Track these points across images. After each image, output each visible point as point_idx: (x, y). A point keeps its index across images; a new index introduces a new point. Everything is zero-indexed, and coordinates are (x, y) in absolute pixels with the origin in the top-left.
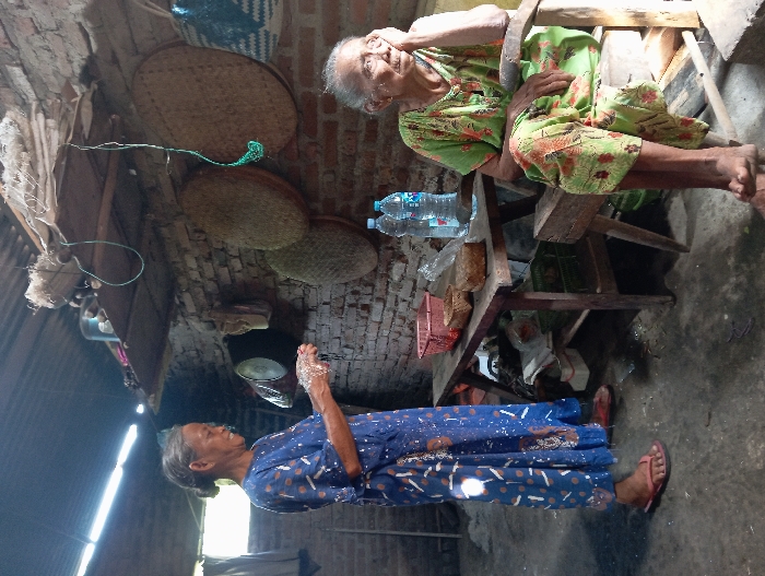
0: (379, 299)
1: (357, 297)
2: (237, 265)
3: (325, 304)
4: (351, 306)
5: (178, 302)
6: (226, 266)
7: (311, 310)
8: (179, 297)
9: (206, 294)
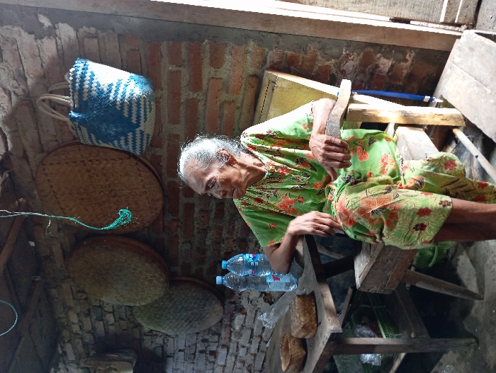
0: (224, 346)
1: (206, 344)
2: (111, 319)
3: (180, 351)
4: (201, 352)
5: (61, 352)
6: (102, 320)
7: (169, 356)
8: (62, 347)
9: (84, 345)
